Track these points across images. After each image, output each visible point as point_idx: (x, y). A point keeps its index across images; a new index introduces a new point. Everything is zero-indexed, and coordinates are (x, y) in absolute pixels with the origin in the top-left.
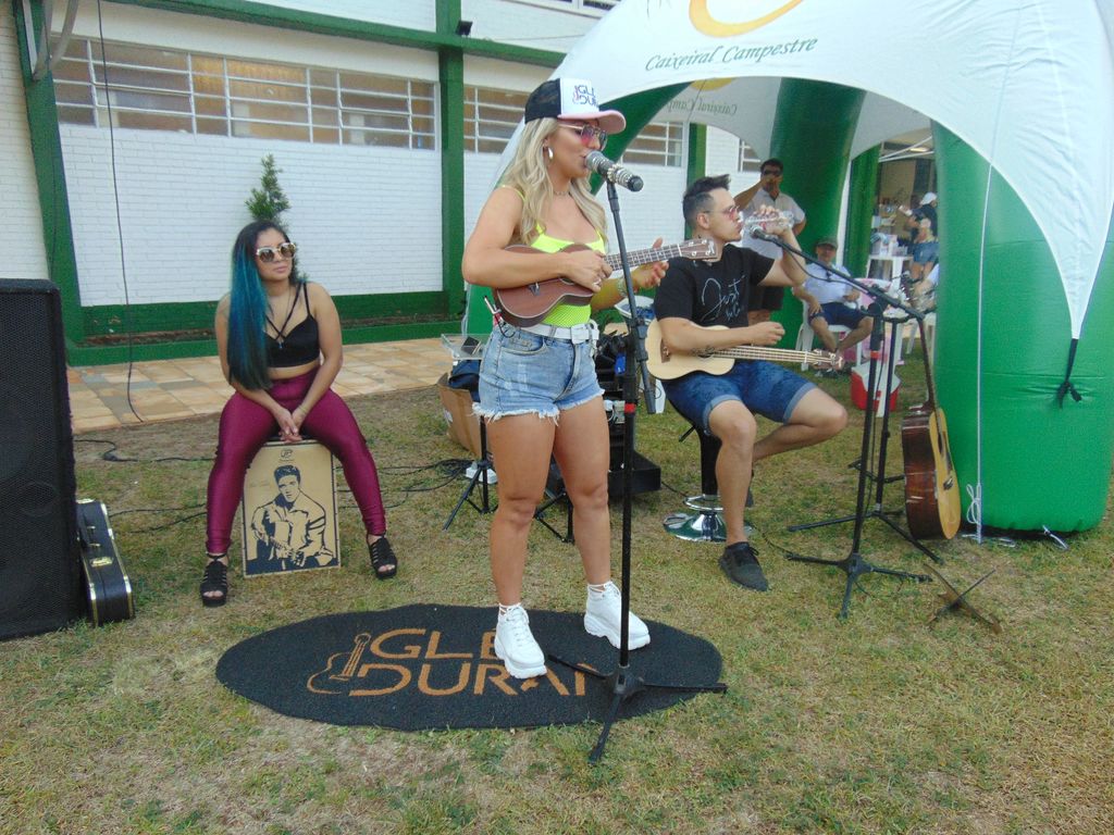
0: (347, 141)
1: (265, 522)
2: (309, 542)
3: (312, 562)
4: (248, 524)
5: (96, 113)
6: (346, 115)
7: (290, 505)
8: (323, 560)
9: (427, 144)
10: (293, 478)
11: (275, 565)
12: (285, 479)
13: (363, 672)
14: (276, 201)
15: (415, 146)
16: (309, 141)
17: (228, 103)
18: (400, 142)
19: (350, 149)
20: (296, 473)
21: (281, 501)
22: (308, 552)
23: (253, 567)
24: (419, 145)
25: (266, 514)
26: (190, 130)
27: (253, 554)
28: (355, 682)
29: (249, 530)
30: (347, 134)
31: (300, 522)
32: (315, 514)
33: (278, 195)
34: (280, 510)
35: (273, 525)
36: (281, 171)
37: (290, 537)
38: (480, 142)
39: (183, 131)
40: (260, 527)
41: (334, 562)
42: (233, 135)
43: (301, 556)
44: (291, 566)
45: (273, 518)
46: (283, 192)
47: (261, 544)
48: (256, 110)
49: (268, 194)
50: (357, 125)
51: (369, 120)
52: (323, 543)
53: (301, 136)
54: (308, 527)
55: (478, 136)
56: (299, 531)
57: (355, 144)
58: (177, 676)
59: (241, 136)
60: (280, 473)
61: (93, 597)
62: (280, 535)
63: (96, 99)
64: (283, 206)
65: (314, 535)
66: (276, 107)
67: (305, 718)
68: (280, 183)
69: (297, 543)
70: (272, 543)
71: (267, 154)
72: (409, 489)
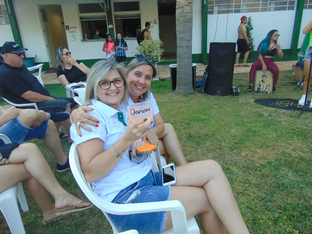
0: (269, 10)
1: (259, 84)
2: (266, 89)
3: (267, 92)
4: (256, 84)
5: (214, 12)
6: (270, 3)
7: (264, 82)
8: (269, 92)
9: (292, 8)
10: (265, 77)
11: (260, 92)
12: (263, 77)
13: (279, 104)
14: (250, 28)
15: (288, 9)
16: (259, 11)
17: (241, 5)
18: (284, 9)
19: (270, 12)
20: (266, 76)
21: (262, 81)
22: (266, 91)
23: (256, 92)
24: (290, 9)
25: (259, 83)
26: (232, 13)
27: (256, 90)
28: (278, 105)
29: (256, 85)
30: (269, 9)
31: (265, 85)
32: (268, 84)
33: (251, 26)
34: (262, 83)
35: (261, 85)
36: (252, 20)
37: (263, 88)
38: (309, 6)
39: (231, 13)
40: (258, 85)
41: (271, 93)
42: (241, 12)
43: (265, 91)
44: (263, 92)
45: (261, 84)
46: (252, 25)
47: (258, 88)
48: (248, 5)
49: (248, 26)
50: (273, 6)
51: (276, 4)
52: (269, 89)
53: (258, 11)
54: (267, 86)
55: (308, 4)
56: (265, 87)
57: (272, 11)
58: (249, 101)
59: (243, 13)
60: (263, 76)
61: (234, 91)
62: (261, 87)
63: (214, 8)
64: (252, 29)
65: (268, 87)
66: (252, 4)
67: (271, 107)
68: (252, 23)
69: (264, 89)
70: (260, 88)
71: (249, 16)
72: (284, 86)
